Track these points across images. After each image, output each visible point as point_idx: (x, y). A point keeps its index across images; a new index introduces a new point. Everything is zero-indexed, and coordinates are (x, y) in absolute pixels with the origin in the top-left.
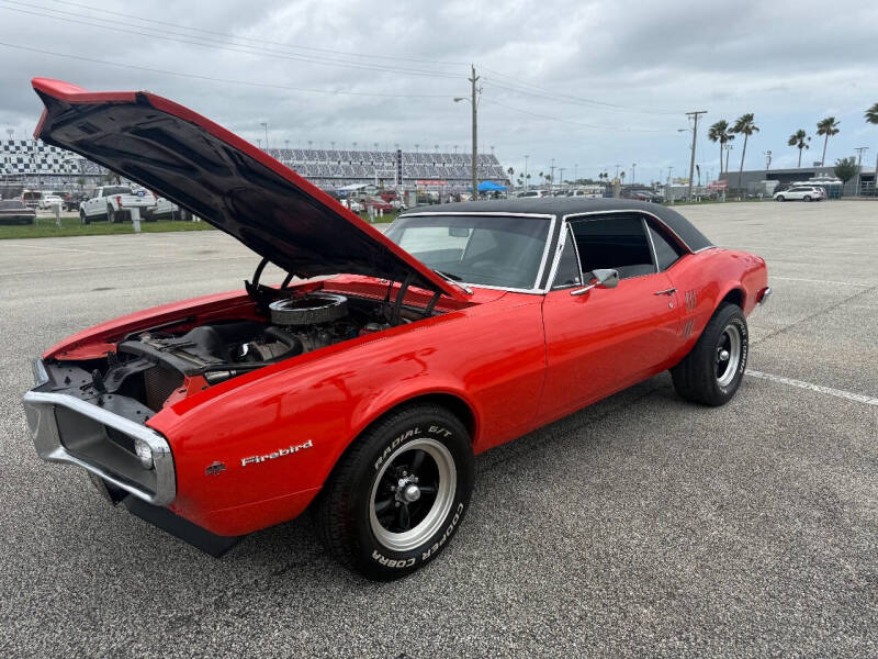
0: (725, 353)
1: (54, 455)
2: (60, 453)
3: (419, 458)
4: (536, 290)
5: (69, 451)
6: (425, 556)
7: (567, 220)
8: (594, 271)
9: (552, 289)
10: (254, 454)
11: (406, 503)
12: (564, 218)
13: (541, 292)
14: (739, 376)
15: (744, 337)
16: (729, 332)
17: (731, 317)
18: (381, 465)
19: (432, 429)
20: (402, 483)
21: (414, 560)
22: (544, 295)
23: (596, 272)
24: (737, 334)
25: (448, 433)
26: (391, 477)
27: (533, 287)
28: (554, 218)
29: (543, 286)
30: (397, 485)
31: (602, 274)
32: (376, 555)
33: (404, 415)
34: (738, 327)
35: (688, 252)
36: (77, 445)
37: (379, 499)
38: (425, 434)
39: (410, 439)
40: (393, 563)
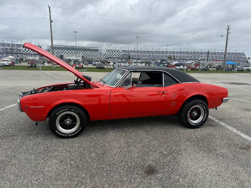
0: (196, 114)
3: (72, 116)
6: (69, 135)
10: (33, 106)
11: (67, 124)
12: (130, 71)
14: (203, 122)
15: (205, 110)
16: (199, 108)
17: (198, 103)
18: (59, 115)
19: (72, 110)
21: (66, 135)
25: (77, 112)
27: (114, 86)
28: (127, 70)
30: (66, 120)
33: (65, 106)
34: (202, 107)
35: (179, 83)
38: (70, 111)
39: (66, 111)
40: (61, 134)
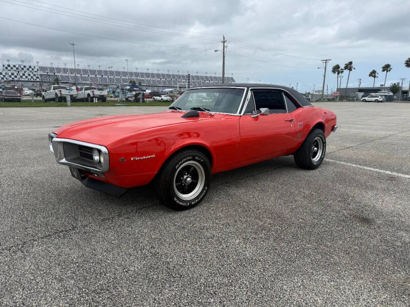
0: (316, 148)
1: (61, 161)
2: (64, 160)
3: (192, 169)
4: (238, 114)
5: (66, 160)
6: (192, 203)
7: (251, 90)
8: (260, 109)
9: (244, 115)
10: (136, 157)
11: (187, 184)
12: (250, 89)
13: (239, 115)
14: (322, 159)
15: (324, 143)
16: (318, 140)
17: (318, 134)
18: (178, 167)
19: (197, 158)
20: (185, 177)
21: (189, 204)
22: (240, 116)
23: (261, 109)
24: (321, 141)
25: (202, 160)
26: (181, 174)
27: (236, 113)
28: (246, 88)
29: (240, 113)
30: (183, 177)
31: (263, 110)
32: (175, 199)
33: (186, 152)
34: (321, 138)
35: (301, 107)
36: (70, 158)
37: (177, 182)
38: (194, 159)
39: (188, 160)
40: (181, 203)
